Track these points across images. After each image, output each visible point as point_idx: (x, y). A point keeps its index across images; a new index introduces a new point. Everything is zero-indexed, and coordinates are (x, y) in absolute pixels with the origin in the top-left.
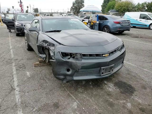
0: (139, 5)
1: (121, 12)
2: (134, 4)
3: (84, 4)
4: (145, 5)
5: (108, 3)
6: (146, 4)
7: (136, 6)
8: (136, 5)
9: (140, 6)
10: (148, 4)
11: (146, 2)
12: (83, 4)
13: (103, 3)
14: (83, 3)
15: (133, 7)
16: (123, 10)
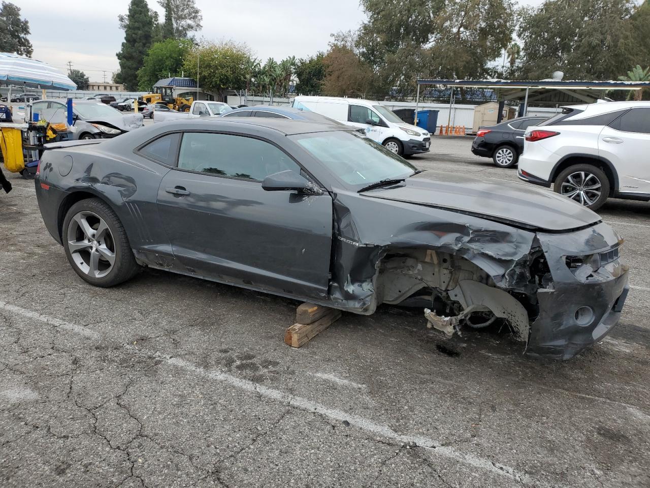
0: (274, 68)
1: (213, 87)
2: (257, 61)
3: (28, 37)
4: (292, 69)
5: (144, 45)
6: (293, 64)
7: (264, 68)
8: (262, 65)
9: (277, 69)
10: (299, 64)
11: (294, 57)
12: (26, 40)
13: (123, 44)
14: (22, 35)
15: (255, 72)
16: (221, 80)
